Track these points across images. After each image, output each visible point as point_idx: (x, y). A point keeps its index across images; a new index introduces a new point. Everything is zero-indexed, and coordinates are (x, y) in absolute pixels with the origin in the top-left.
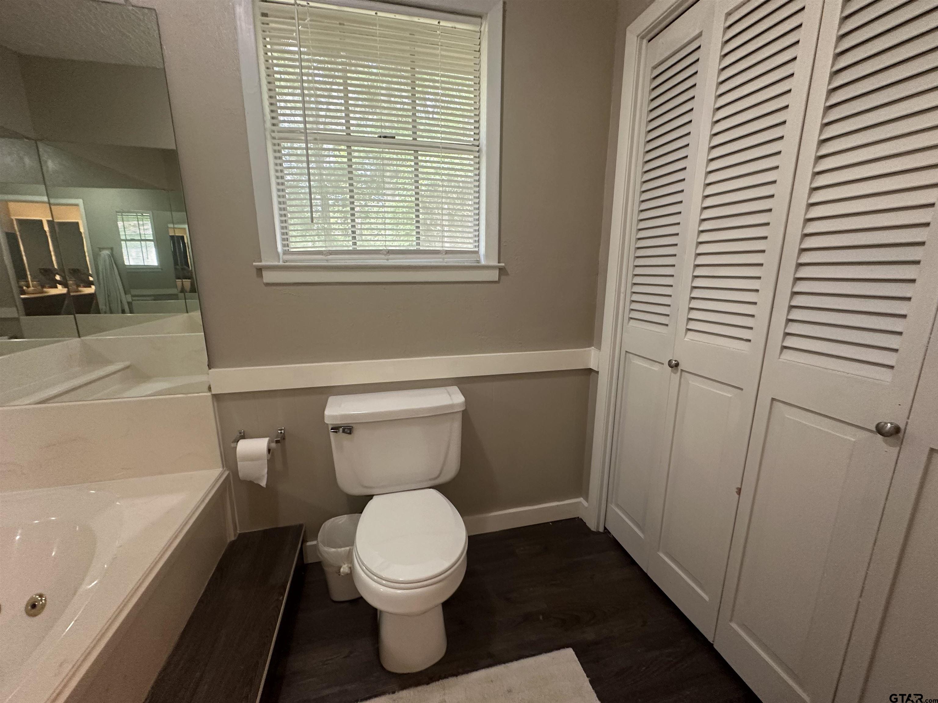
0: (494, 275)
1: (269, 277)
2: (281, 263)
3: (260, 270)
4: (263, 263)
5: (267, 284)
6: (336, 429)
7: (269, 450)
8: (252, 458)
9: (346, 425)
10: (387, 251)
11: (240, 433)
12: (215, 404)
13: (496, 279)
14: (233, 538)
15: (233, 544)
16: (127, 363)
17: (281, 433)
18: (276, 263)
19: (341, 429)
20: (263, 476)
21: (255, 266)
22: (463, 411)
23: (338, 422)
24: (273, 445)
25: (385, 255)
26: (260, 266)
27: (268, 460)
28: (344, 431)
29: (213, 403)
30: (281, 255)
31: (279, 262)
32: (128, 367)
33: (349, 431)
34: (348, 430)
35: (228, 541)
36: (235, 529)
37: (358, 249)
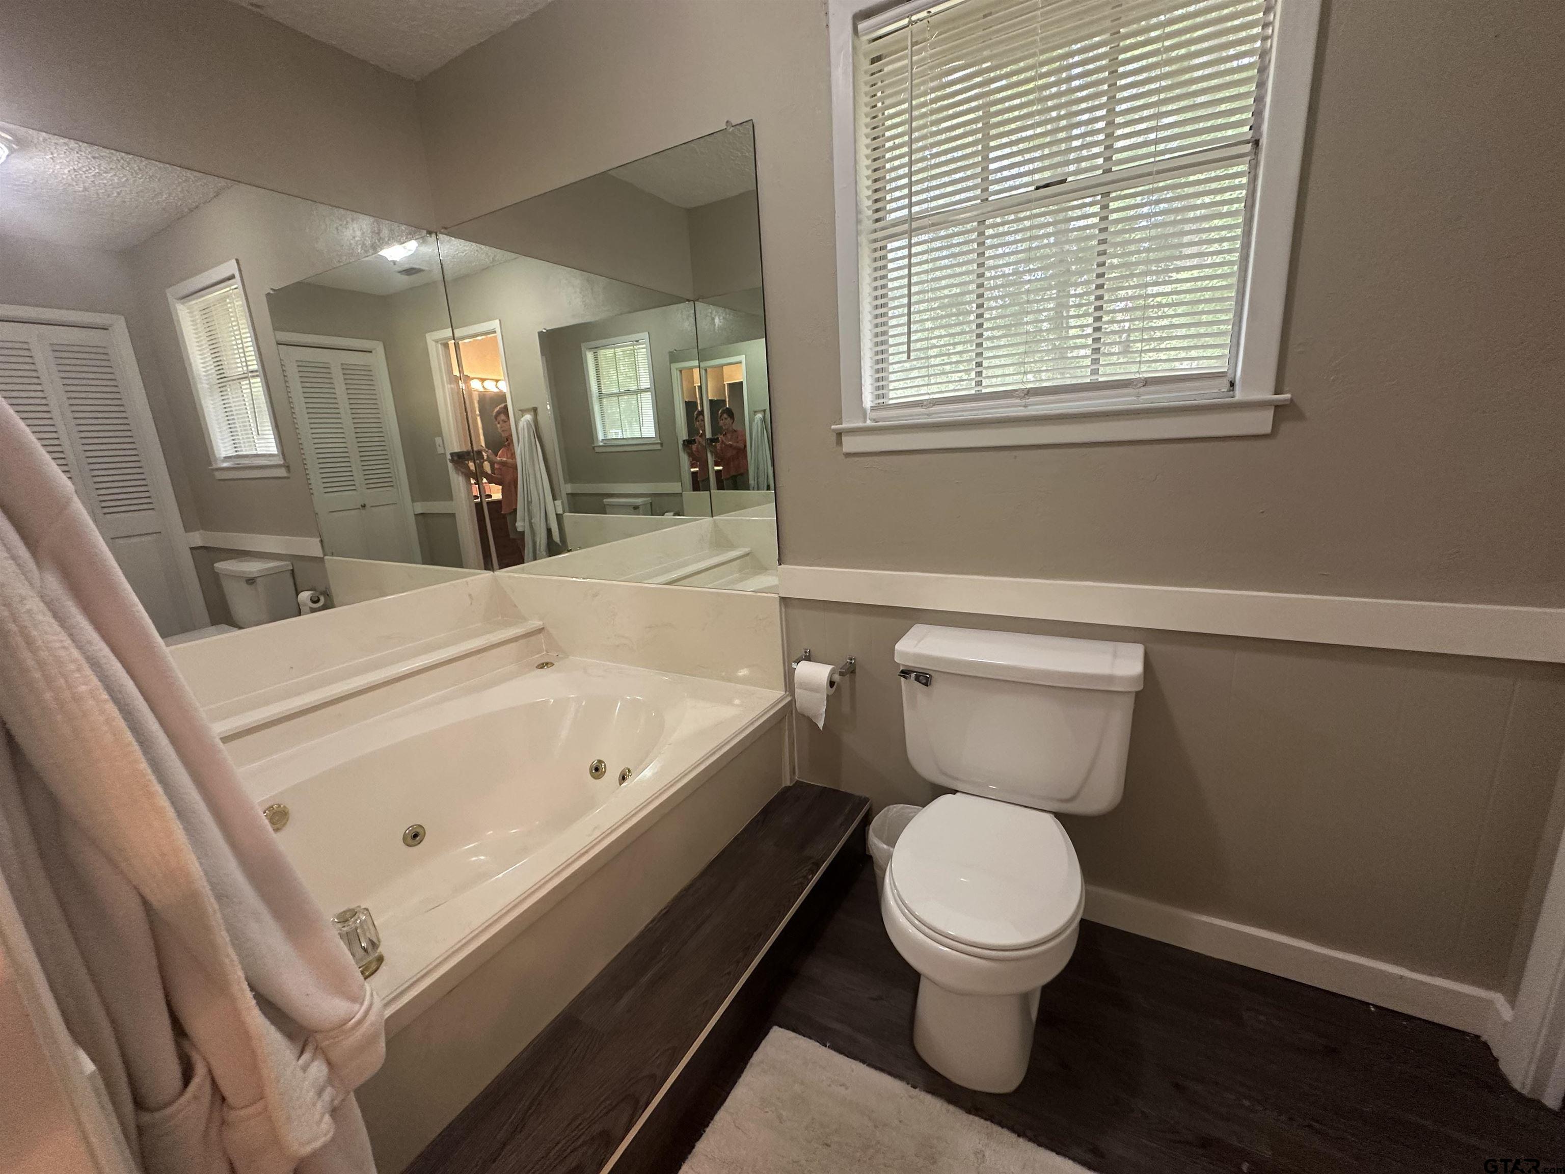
0: (1263, 422)
1: (850, 444)
2: (869, 423)
3: (839, 434)
4: (845, 425)
5: (848, 455)
6: (905, 673)
7: (832, 684)
8: (810, 688)
9: (921, 671)
10: (1026, 390)
11: (806, 652)
12: (783, 610)
13: (1268, 429)
14: (787, 783)
15: (787, 789)
16: (747, 550)
17: (851, 663)
18: (860, 424)
19: (913, 675)
20: (822, 714)
21: (834, 430)
22: (1137, 694)
23: (911, 664)
24: (837, 678)
25: (1021, 398)
26: (840, 429)
27: (827, 695)
28: (917, 679)
29: (781, 609)
30: (869, 411)
31: (865, 422)
32: (747, 554)
33: (924, 681)
34: (924, 678)
35: (783, 786)
36: (793, 772)
37: (983, 391)
